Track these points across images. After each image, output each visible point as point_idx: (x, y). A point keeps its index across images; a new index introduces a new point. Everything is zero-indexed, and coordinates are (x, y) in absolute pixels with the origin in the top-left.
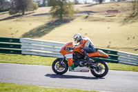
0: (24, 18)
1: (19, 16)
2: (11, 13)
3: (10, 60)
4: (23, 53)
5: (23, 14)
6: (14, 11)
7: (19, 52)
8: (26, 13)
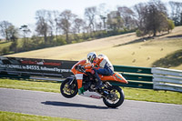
0: (155, 41)
1: (149, 38)
2: (138, 35)
3: (139, 96)
4: (154, 87)
5: (155, 35)
6: (142, 32)
7: (150, 87)
8: (158, 34)
